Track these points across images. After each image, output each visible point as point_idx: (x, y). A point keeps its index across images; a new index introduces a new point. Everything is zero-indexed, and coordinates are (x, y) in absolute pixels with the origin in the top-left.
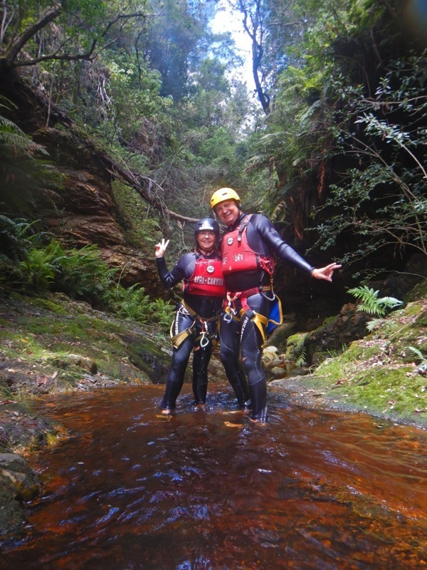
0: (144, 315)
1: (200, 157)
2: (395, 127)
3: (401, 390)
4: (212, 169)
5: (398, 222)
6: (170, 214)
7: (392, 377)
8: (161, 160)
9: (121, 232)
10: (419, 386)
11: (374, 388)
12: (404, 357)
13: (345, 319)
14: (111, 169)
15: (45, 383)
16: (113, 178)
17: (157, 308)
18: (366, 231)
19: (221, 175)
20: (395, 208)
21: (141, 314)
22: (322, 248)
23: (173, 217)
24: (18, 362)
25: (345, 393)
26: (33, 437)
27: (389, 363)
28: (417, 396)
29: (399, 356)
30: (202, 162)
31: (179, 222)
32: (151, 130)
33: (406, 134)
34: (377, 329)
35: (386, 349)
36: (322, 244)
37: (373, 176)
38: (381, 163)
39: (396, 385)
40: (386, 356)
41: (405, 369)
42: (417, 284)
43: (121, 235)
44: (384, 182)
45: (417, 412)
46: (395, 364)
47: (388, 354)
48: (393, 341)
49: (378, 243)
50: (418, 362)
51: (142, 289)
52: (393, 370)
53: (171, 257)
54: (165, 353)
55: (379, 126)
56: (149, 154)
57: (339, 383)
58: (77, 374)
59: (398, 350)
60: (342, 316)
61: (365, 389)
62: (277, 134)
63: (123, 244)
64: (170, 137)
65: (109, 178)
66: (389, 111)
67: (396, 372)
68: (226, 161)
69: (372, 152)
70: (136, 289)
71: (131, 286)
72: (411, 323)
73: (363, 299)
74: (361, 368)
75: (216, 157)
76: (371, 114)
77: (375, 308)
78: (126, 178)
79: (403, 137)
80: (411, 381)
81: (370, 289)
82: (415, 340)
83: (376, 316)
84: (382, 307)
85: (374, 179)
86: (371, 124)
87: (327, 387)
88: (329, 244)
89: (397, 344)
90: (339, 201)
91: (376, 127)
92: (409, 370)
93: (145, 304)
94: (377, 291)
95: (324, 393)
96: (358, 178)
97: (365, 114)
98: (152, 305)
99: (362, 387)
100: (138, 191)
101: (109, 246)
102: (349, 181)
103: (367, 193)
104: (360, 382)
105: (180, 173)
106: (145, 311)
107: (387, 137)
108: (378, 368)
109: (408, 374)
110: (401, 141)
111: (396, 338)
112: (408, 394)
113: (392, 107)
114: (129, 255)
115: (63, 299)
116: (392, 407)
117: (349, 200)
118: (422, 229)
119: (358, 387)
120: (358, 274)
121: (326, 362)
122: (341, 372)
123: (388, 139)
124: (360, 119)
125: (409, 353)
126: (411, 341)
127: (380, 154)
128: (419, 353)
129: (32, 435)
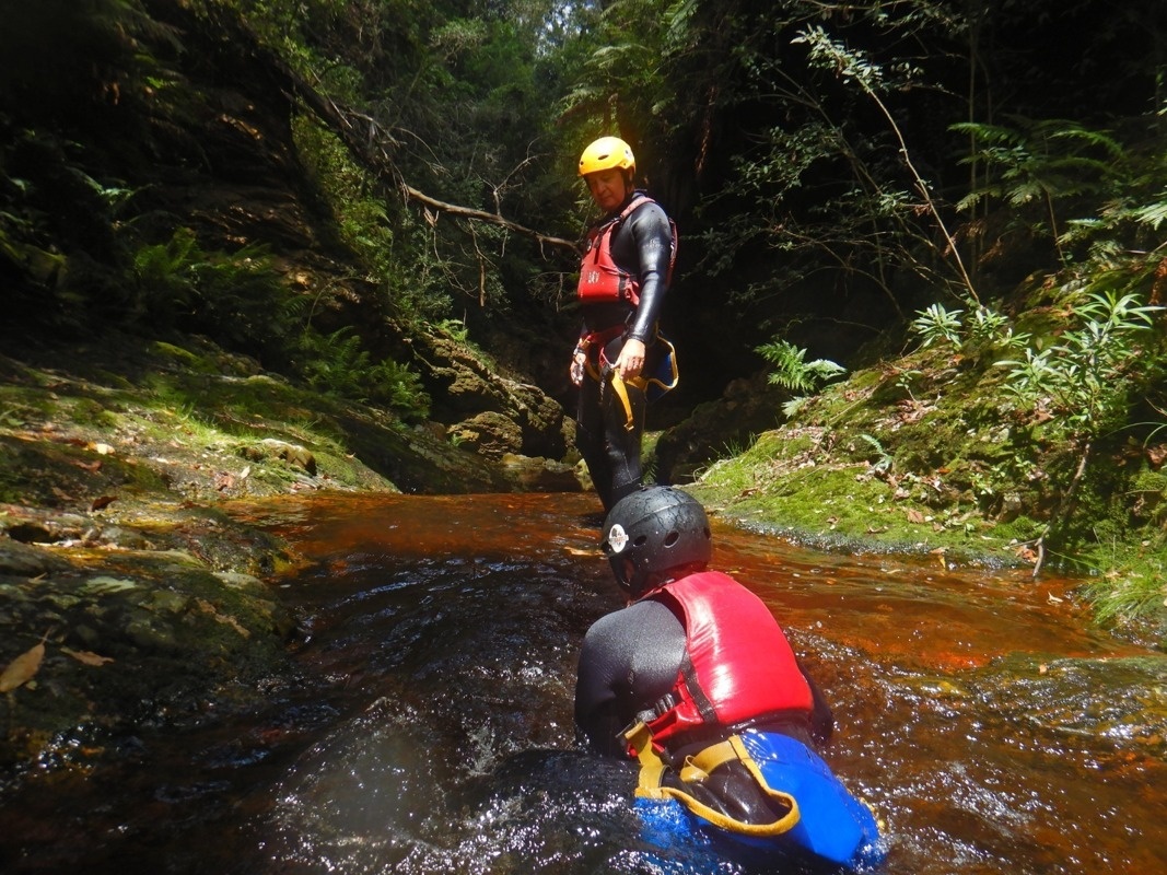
0: (361, 389)
1: (465, 84)
2: (859, 54)
3: (847, 503)
4: (488, 109)
5: (843, 230)
6: (411, 194)
7: (833, 483)
8: (388, 82)
9: (311, 224)
10: (875, 495)
11: (804, 499)
12: (852, 453)
13: (731, 405)
14: (291, 92)
15: (230, 484)
16: (297, 110)
17: (385, 376)
18: (790, 243)
19: (506, 122)
20: (841, 204)
21: (355, 385)
22: (710, 273)
23: (415, 201)
24: (173, 447)
25: (758, 508)
26: (251, 560)
27: (828, 461)
28: (871, 510)
29: (844, 450)
30: (470, 94)
31: (427, 211)
32: (370, 15)
33: (876, 68)
34: (805, 411)
35: (823, 441)
36: (710, 265)
37: (808, 144)
38: (824, 120)
39: (839, 494)
40: (823, 451)
41: (853, 470)
42: (865, 344)
43: (309, 230)
44: (827, 155)
45: (870, 532)
46: (837, 463)
47: (826, 448)
48: (836, 427)
49: (806, 267)
50: (874, 460)
51: (356, 337)
52: (834, 471)
53: (407, 281)
54: (417, 453)
55: (833, 50)
56: (363, 67)
57: (745, 493)
58: (285, 473)
59: (844, 441)
60: (726, 400)
61: (789, 502)
62: (623, 48)
63: (314, 249)
64: (406, 35)
65: (285, 110)
66: (847, 22)
67: (840, 475)
68: (517, 95)
69: (807, 99)
70: (342, 337)
71: (334, 331)
72: (863, 399)
73: (780, 364)
74: (781, 472)
75: (496, 85)
76: (819, 28)
77: (798, 379)
78: (321, 112)
79: (872, 73)
80: (863, 487)
81: (791, 346)
82: (872, 425)
83: (799, 392)
84: (810, 378)
85: (809, 150)
86: (819, 47)
87: (726, 501)
88: (723, 266)
89: (842, 432)
90: (746, 187)
91: (827, 52)
92: (861, 471)
93: (362, 368)
94: (804, 351)
95: (722, 509)
96: (782, 147)
97: (809, 27)
98: (374, 370)
99: (785, 499)
100: (346, 142)
101: (285, 250)
102: (766, 150)
103: (797, 173)
104: (782, 492)
105: (425, 111)
106: (364, 382)
107: (844, 72)
108: (808, 470)
109: (859, 477)
110: (868, 82)
111: (839, 423)
112: (858, 508)
113: (853, 15)
114: (326, 270)
115: (207, 348)
116: (833, 527)
117: (765, 186)
118: (882, 244)
119: (779, 498)
120: (768, 322)
121: (718, 466)
122: (748, 478)
123: (846, 77)
124: (800, 35)
125: (862, 444)
126: (866, 426)
127: (824, 105)
128: (877, 444)
129: (248, 555)
